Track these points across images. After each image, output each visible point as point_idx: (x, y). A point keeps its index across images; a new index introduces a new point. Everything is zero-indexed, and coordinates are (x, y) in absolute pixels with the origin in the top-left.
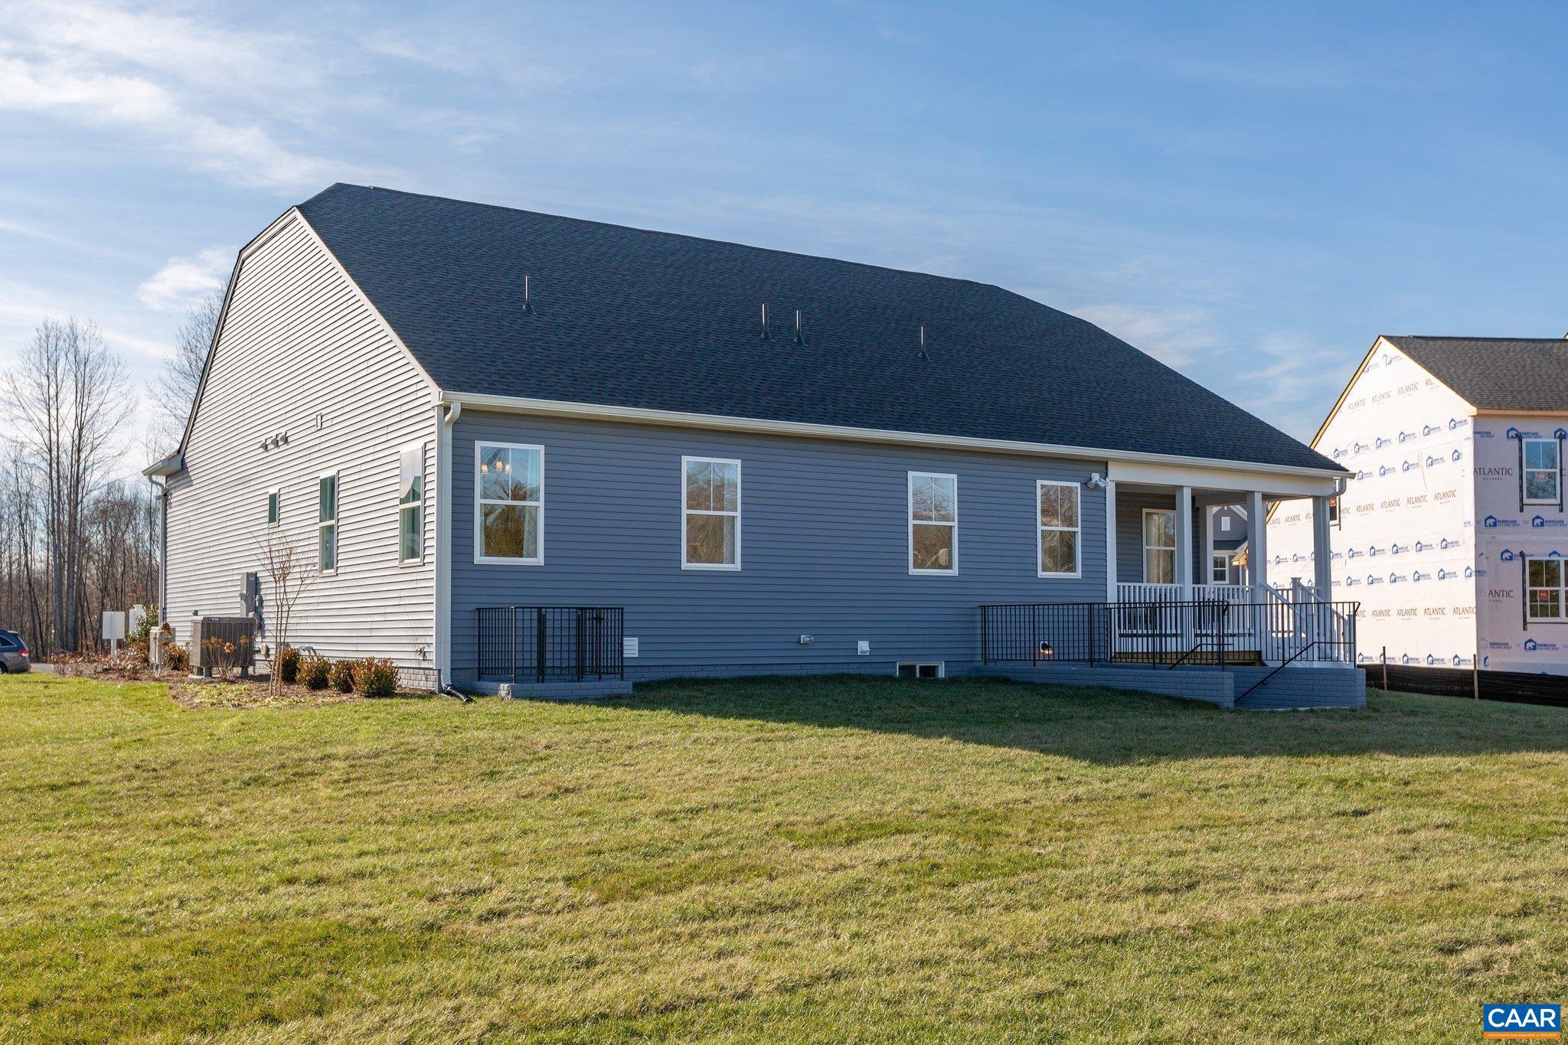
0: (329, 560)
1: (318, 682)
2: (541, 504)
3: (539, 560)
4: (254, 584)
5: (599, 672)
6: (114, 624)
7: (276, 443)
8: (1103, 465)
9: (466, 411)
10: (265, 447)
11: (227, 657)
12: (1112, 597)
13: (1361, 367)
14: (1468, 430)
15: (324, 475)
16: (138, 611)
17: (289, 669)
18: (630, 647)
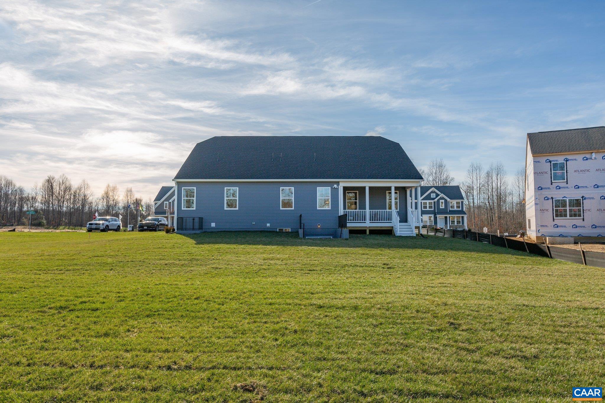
2: (195, 198)
3: (194, 209)
8: (338, 183)
12: (341, 213)
18: (213, 225)
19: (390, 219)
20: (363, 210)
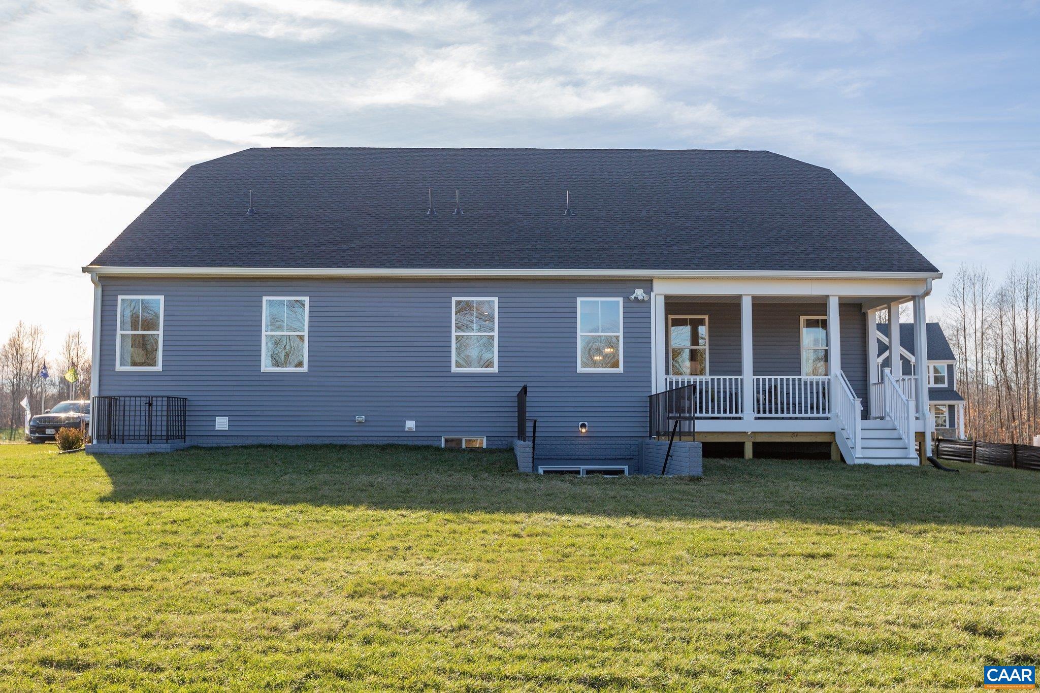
2: (160, 333)
3: (160, 368)
8: (647, 284)
18: (222, 423)
19: (824, 409)
20: (733, 377)
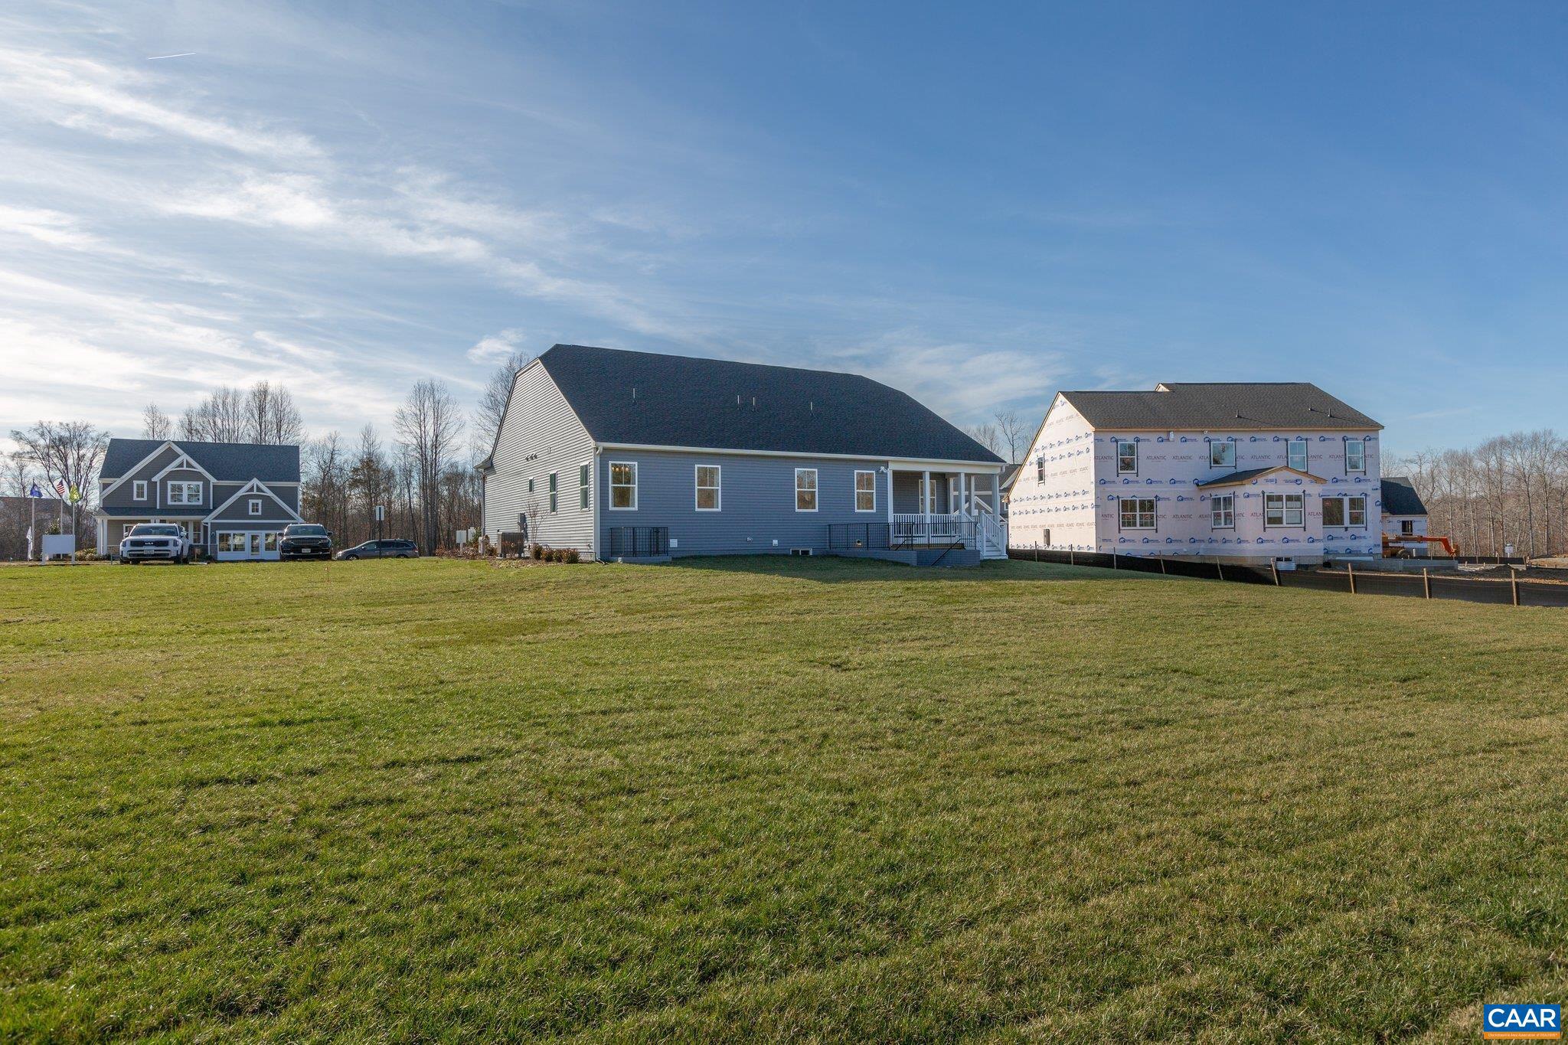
0: (554, 508)
1: (549, 559)
2: (636, 486)
3: (636, 508)
4: (523, 518)
5: (658, 552)
6: (461, 536)
7: (532, 458)
8: (886, 463)
9: (605, 449)
10: (527, 459)
11: (512, 549)
12: (891, 520)
13: (1052, 407)
14: (1092, 438)
15: (551, 473)
16: (472, 530)
17: (538, 554)
18: (673, 543)
